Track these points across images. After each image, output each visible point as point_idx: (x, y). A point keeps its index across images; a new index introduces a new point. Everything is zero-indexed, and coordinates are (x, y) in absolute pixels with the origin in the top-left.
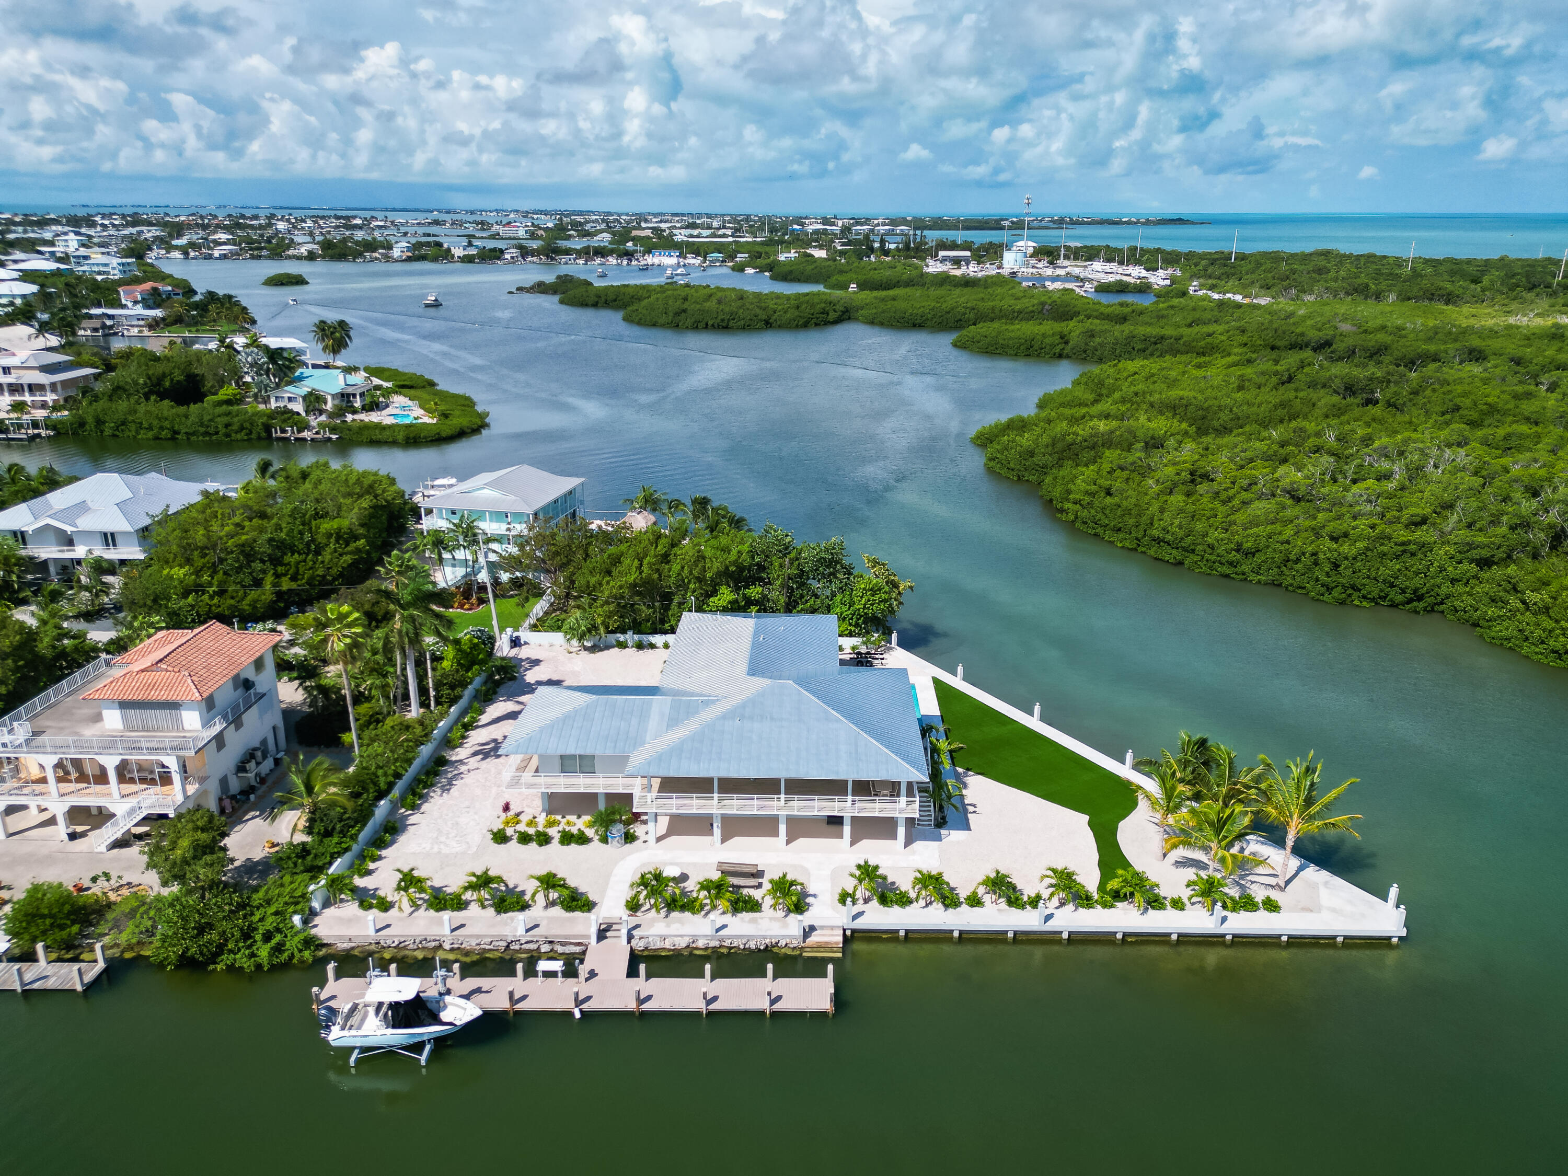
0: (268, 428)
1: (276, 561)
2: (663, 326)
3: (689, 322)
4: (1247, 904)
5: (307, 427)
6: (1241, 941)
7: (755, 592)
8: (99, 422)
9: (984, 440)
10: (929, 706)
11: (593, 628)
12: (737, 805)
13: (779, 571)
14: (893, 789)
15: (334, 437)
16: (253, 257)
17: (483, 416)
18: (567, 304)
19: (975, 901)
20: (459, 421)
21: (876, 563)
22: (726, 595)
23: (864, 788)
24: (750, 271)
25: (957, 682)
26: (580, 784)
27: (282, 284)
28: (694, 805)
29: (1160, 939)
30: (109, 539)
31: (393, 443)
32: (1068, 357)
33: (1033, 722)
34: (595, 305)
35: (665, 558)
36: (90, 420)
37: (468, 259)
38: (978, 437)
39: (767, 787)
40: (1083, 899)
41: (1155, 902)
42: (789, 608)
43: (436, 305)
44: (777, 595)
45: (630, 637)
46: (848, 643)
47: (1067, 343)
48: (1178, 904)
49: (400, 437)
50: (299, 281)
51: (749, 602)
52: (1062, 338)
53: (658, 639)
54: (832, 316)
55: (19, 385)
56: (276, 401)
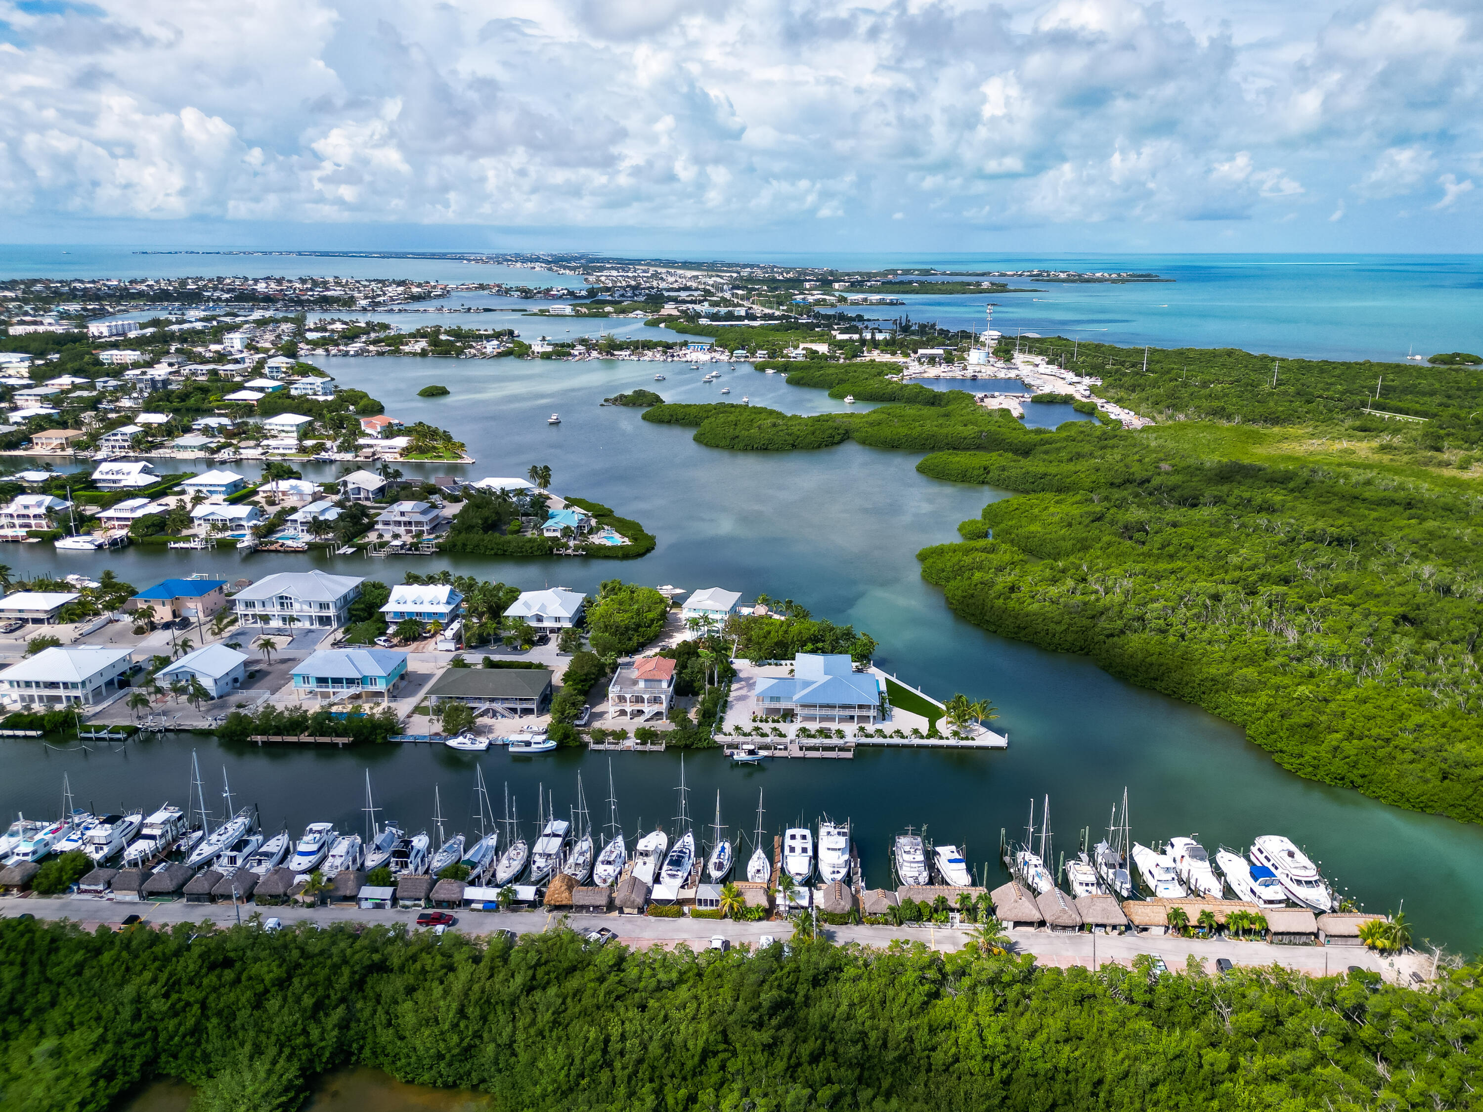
0: (551, 549)
1: (636, 630)
2: (722, 447)
3: (741, 445)
4: (967, 738)
5: (568, 548)
6: (962, 747)
7: (820, 645)
8: (464, 545)
9: (922, 557)
10: (883, 687)
11: (761, 658)
12: (824, 712)
13: (829, 637)
14: (868, 707)
15: (584, 553)
17: (652, 538)
18: (648, 420)
19: (891, 737)
20: (644, 544)
21: (864, 635)
22: (810, 646)
23: (861, 707)
24: (770, 371)
25: (894, 679)
26: (777, 705)
28: (812, 712)
29: (942, 747)
30: (558, 619)
31: (616, 558)
32: (987, 483)
33: (918, 693)
34: (669, 422)
35: (786, 632)
36: (459, 544)
37: (546, 356)
38: (920, 555)
39: (833, 707)
40: (922, 737)
41: (941, 738)
42: (832, 652)
44: (827, 646)
45: (772, 661)
46: (854, 664)
47: (988, 473)
48: (947, 738)
49: (620, 554)
51: (818, 649)
52: (985, 469)
53: (783, 662)
54: (837, 438)
55: (410, 521)
56: (547, 531)
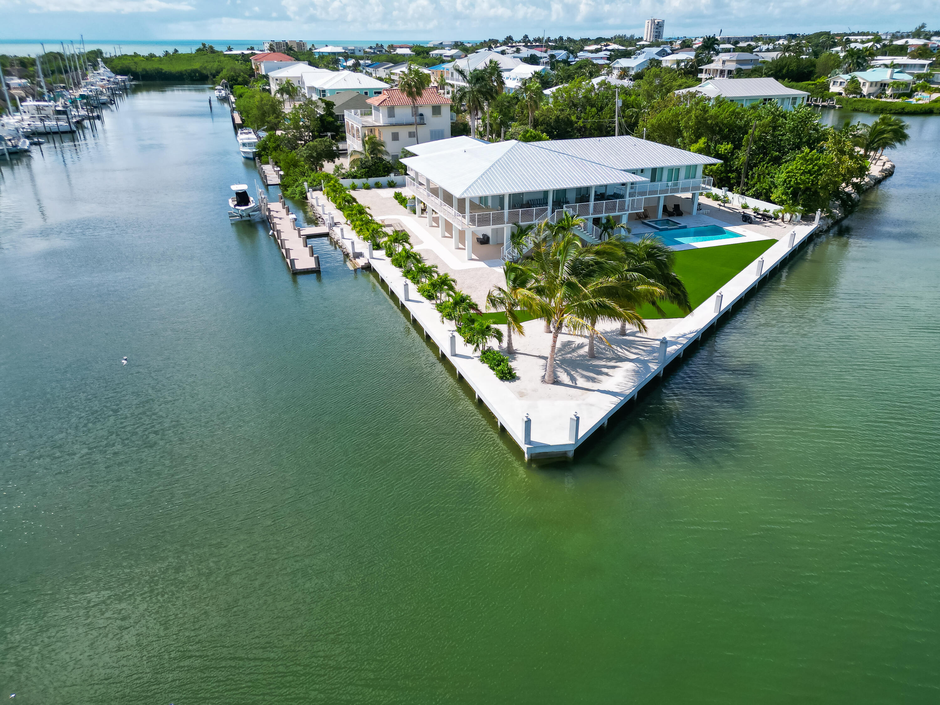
15: (838, 105)
55: (725, 71)
56: (834, 84)
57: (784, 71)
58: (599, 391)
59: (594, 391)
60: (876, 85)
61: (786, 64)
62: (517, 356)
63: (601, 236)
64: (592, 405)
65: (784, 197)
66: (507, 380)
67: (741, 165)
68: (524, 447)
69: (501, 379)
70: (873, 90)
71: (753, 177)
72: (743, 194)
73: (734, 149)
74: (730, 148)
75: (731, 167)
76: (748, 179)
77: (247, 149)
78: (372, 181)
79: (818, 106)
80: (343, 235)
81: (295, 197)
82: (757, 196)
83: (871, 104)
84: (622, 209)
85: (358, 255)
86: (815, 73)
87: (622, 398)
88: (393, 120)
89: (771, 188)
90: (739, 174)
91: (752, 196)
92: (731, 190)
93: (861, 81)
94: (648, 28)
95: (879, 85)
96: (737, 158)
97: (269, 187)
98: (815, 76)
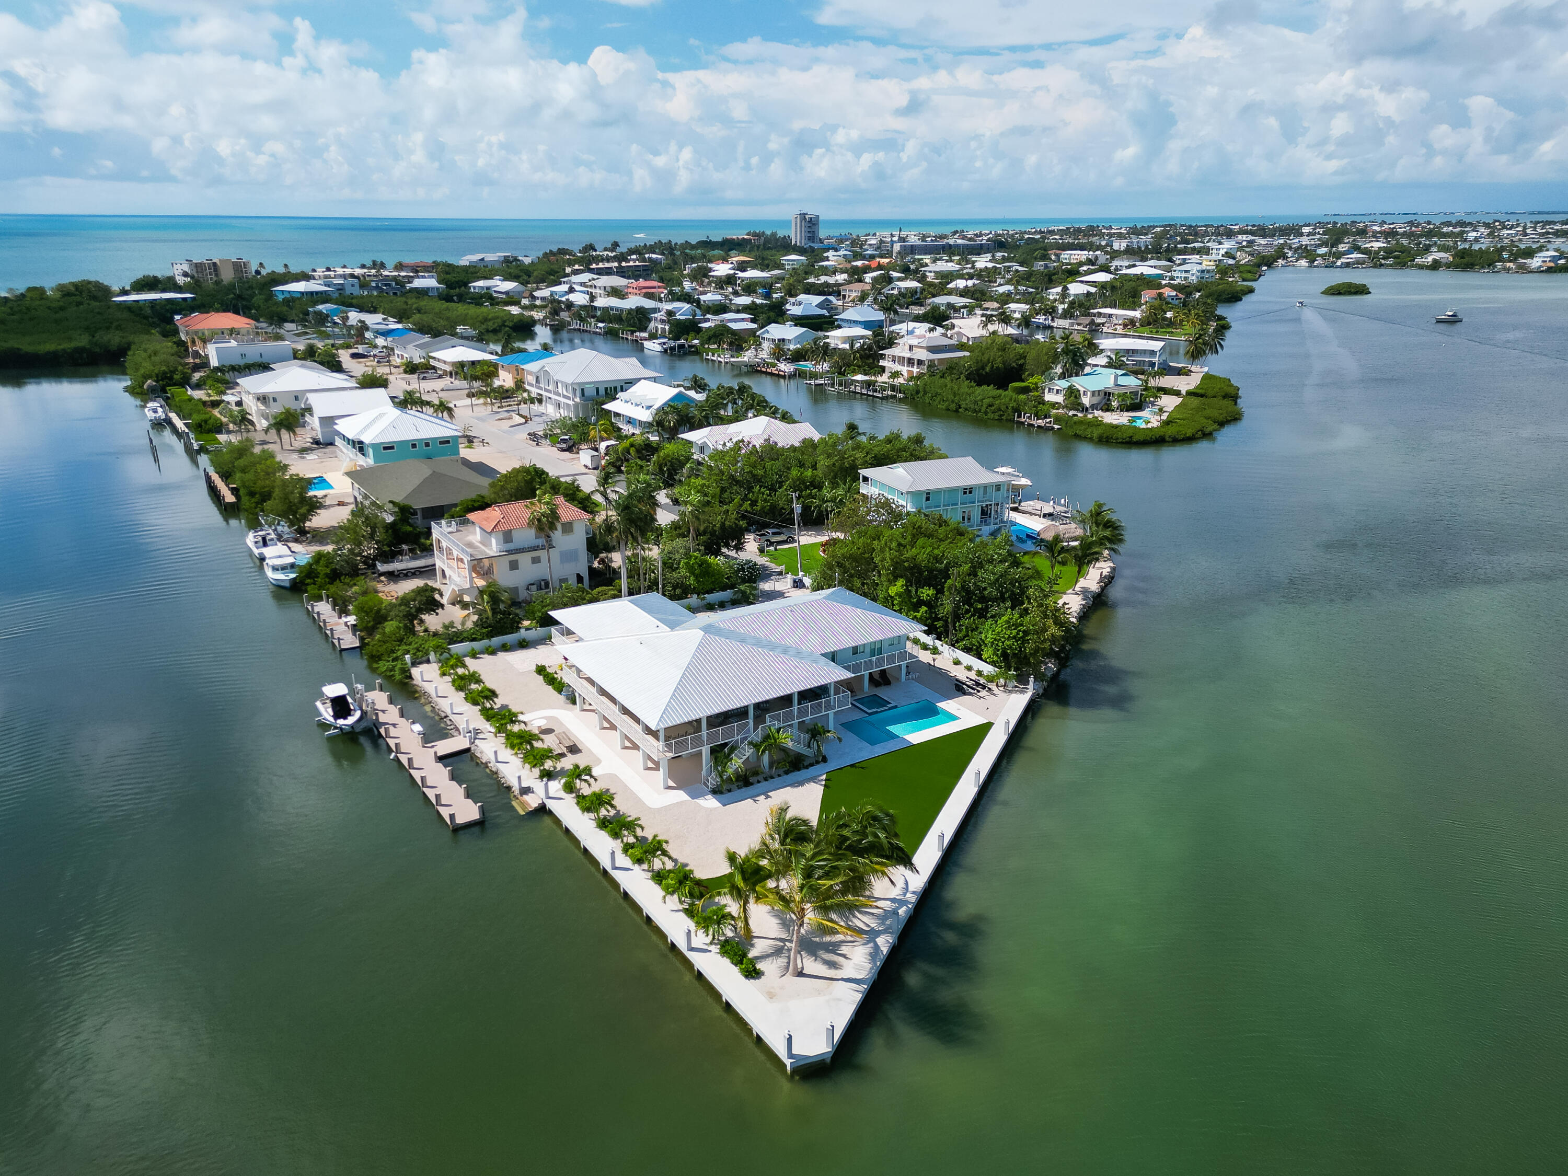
0: (1014, 412)
15: (1056, 427)
16: (1375, 266)
27: (1340, 294)
43: (1454, 320)
50: (1361, 290)
55: (913, 359)
56: (1049, 392)
57: (988, 369)
58: (842, 979)
59: (838, 980)
60: (1099, 395)
61: (989, 360)
62: (755, 941)
63: (809, 743)
64: (839, 1000)
65: (995, 658)
66: (753, 978)
67: (947, 614)
68: (788, 1062)
69: (746, 977)
70: (1096, 400)
71: (961, 630)
72: (953, 645)
73: (936, 594)
74: (932, 594)
75: (936, 615)
76: (956, 630)
77: (280, 576)
78: (497, 641)
79: (1033, 425)
80: (496, 758)
81: (393, 676)
82: (967, 650)
83: (1094, 429)
84: (828, 707)
85: (526, 791)
86: (1026, 370)
87: (866, 987)
88: (511, 546)
89: (981, 645)
90: (946, 621)
91: (963, 650)
92: (939, 639)
93: (1082, 390)
94: (796, 229)
95: (1102, 394)
96: (942, 605)
97: (343, 652)
98: (1027, 373)
